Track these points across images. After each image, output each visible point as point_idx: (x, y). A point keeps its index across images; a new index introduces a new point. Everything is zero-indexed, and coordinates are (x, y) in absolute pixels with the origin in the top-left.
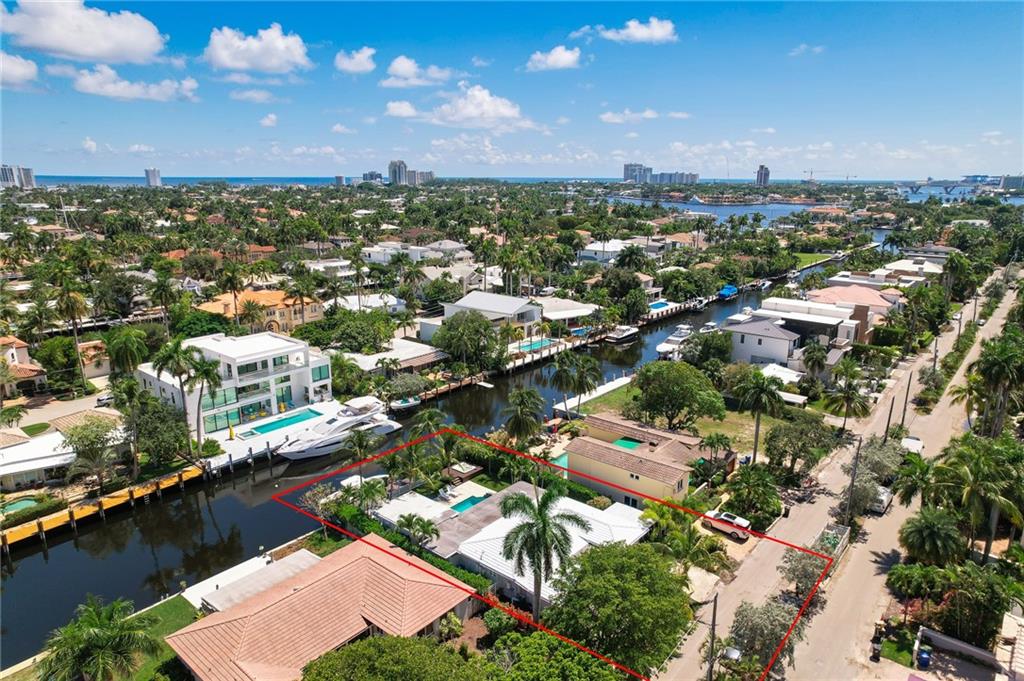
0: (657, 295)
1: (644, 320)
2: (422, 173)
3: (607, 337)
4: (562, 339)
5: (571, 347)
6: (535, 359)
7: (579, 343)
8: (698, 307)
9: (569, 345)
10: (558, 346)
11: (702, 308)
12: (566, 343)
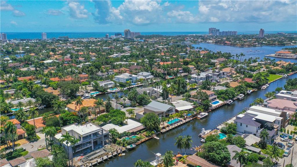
0: (215, 98)
1: (210, 109)
4: (182, 119)
5: (185, 122)
6: (173, 128)
7: (187, 120)
8: (229, 103)
9: (184, 121)
10: (180, 122)
11: (231, 104)
12: (183, 120)
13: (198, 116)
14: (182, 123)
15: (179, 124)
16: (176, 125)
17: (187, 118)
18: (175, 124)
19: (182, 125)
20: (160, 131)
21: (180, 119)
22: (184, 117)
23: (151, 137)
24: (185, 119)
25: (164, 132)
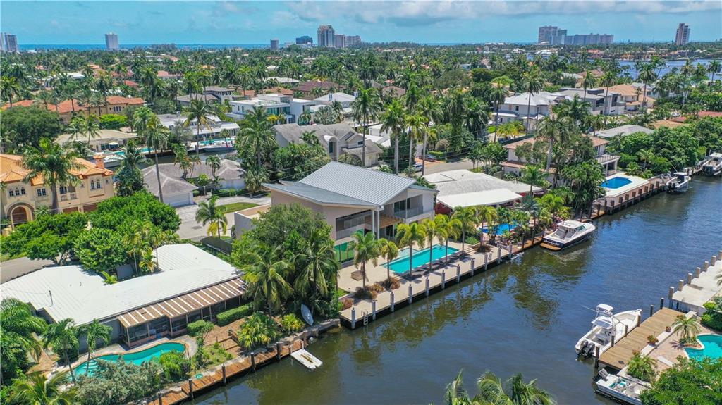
0: (611, 167)
1: (599, 207)
2: (349, 37)
3: (543, 241)
4: (466, 246)
5: (482, 263)
6: (414, 293)
7: (495, 254)
8: (678, 186)
9: (480, 260)
10: (459, 263)
11: (684, 187)
12: (472, 253)
13: (546, 237)
14: (465, 267)
15: (451, 273)
16: (435, 280)
17: (492, 242)
18: (426, 274)
19: (465, 278)
20: (336, 315)
21: (458, 247)
22: (479, 237)
23: (272, 355)
24: (482, 249)
25: (358, 316)
